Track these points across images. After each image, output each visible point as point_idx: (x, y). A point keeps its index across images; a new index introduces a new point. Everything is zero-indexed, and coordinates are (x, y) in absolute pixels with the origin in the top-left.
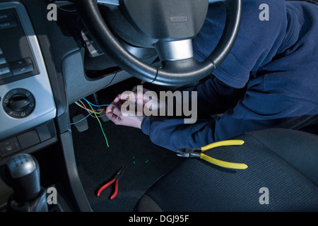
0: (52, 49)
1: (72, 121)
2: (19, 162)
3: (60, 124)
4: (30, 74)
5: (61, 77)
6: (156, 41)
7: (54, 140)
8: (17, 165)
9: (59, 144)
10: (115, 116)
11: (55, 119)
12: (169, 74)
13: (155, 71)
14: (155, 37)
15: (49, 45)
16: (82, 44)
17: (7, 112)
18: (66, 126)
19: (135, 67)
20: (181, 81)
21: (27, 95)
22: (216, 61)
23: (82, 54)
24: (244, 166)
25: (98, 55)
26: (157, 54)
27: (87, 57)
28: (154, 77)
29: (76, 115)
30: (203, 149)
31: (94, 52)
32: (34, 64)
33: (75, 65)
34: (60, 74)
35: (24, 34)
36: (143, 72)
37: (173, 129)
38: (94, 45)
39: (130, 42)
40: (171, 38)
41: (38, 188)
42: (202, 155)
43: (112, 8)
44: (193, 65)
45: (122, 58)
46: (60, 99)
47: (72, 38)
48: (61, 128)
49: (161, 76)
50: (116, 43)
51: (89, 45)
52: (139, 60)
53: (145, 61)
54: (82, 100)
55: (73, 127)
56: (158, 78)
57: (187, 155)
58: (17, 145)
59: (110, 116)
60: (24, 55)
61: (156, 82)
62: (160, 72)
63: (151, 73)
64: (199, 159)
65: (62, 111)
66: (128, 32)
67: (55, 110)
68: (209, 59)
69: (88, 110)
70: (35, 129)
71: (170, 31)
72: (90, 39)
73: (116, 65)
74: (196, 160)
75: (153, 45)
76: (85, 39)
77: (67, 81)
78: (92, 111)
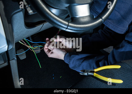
3: (10, 55)
5: (11, 26)
6: (67, 5)
7: (6, 64)
9: (9, 67)
11: (7, 52)
12: (75, 25)
13: (67, 23)
14: (67, 3)
18: (13, 56)
19: (55, 21)
20: (82, 29)
22: (103, 18)
23: (23, 13)
24: (120, 82)
25: (33, 13)
26: (68, 13)
27: (26, 14)
28: (66, 27)
30: (96, 70)
31: (30, 12)
33: (19, 19)
34: (10, 25)
36: (60, 24)
37: (83, 60)
38: (31, 7)
39: (52, 6)
40: (77, 4)
42: (95, 74)
44: (90, 20)
45: (48, 15)
46: (10, 40)
48: (10, 57)
49: (71, 26)
50: (44, 6)
51: (28, 8)
52: (58, 16)
53: (61, 17)
54: (24, 40)
55: (17, 57)
56: (69, 28)
57: (86, 74)
59: (46, 51)
61: (67, 30)
62: (70, 24)
63: (65, 24)
64: (93, 76)
65: (11, 47)
67: (7, 46)
68: (100, 16)
69: (28, 46)
72: (28, 4)
73: (44, 20)
74: (91, 77)
75: (66, 8)
76: (25, 4)
77: (14, 29)
78: (30, 47)
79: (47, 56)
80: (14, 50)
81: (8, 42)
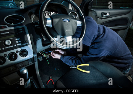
0: (33, 38)
1: (38, 58)
2: (23, 70)
3: (35, 59)
4: (27, 45)
7: (33, 63)
8: (22, 71)
9: (34, 65)
10: (53, 55)
11: (33, 58)
14: (62, 35)
15: (32, 37)
16: (42, 37)
17: (20, 55)
18: (36, 60)
21: (26, 51)
23: (41, 40)
24: (89, 72)
27: (43, 41)
29: (39, 56)
31: (45, 39)
32: (28, 42)
33: (39, 42)
34: (35, 45)
35: (26, 34)
40: (66, 36)
41: (28, 77)
42: (77, 68)
43: (50, 27)
47: (39, 35)
48: (35, 60)
54: (41, 52)
55: (38, 60)
57: (73, 68)
58: (22, 65)
59: (52, 55)
60: (26, 40)
65: (35, 55)
66: (54, 34)
67: (33, 55)
70: (27, 60)
71: (66, 34)
72: (44, 36)
76: (42, 35)
78: (44, 55)
79: (52, 58)
80: (37, 57)
81: (34, 53)
